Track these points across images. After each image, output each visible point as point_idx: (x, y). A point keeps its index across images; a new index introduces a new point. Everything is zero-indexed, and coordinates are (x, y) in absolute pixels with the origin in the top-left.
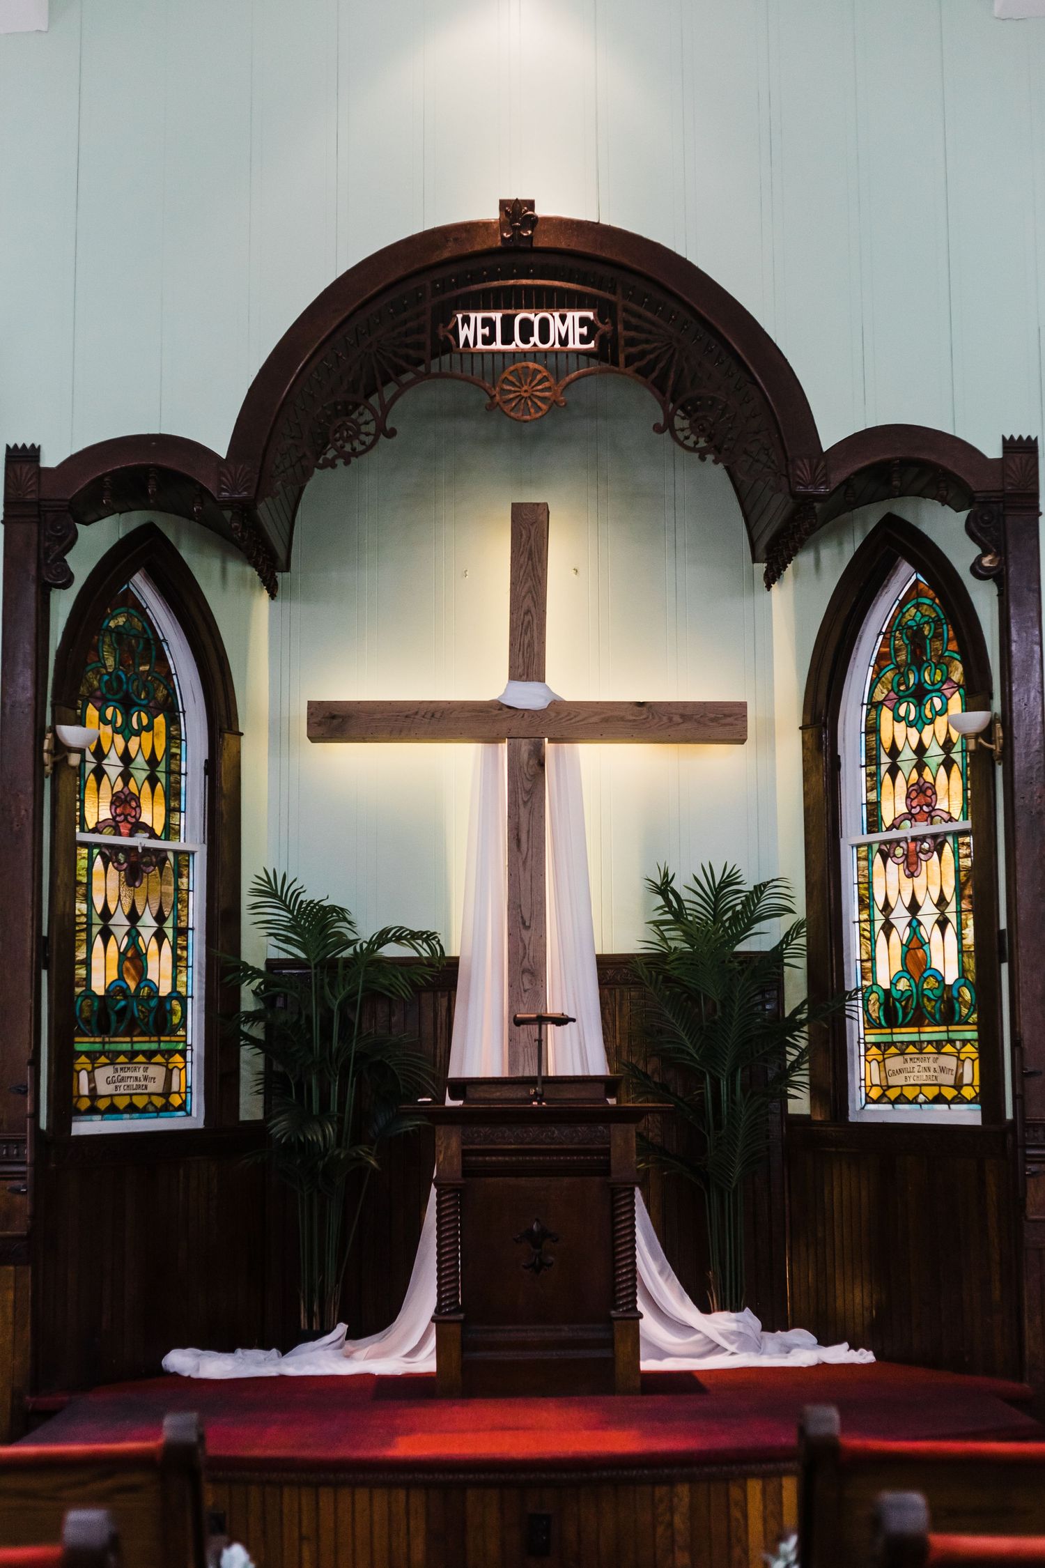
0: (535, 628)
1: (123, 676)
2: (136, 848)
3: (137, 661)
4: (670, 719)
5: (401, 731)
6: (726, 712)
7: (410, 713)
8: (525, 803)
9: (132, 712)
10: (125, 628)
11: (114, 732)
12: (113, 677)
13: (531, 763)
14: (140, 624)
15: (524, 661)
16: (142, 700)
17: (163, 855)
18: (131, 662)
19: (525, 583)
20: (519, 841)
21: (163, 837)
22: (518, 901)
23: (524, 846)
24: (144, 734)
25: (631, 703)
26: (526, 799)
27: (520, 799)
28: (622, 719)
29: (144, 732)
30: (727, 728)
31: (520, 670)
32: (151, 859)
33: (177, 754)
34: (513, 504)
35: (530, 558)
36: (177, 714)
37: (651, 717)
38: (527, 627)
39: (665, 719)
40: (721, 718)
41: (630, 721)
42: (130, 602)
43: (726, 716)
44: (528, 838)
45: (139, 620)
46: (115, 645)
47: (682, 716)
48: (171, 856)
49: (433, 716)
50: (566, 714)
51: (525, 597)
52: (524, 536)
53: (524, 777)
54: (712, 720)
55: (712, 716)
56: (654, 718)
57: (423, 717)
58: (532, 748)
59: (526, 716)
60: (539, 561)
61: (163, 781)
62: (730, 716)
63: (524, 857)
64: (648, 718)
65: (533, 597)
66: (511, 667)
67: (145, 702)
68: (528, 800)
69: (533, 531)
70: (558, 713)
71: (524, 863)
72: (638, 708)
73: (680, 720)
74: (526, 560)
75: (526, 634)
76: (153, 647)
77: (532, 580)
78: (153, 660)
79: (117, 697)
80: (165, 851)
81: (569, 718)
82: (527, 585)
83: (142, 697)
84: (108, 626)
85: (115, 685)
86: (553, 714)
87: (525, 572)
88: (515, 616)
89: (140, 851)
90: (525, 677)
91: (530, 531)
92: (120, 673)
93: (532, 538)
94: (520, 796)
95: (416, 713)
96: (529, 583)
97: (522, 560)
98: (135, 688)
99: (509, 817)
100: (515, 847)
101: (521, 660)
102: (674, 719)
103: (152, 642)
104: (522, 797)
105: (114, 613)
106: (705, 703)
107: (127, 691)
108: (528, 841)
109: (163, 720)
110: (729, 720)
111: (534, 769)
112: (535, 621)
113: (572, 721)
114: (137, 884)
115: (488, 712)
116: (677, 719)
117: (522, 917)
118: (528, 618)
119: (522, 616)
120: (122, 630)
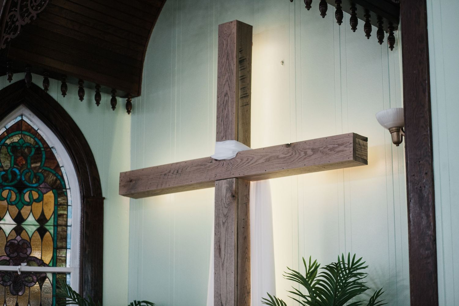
0: (230, 104)
1: (17, 171)
2: (16, 272)
3: (29, 161)
4: (306, 153)
5: (162, 185)
6: (340, 142)
7: (166, 172)
8: (224, 223)
9: (24, 192)
10: (19, 143)
11: (8, 204)
12: (9, 172)
13: (227, 196)
14: (32, 139)
15: (224, 128)
16: (34, 184)
17: (43, 275)
18: (24, 163)
19: (225, 76)
20: (220, 249)
21: (51, 264)
22: (219, 291)
23: (223, 252)
24: (35, 204)
25: (282, 146)
26: (224, 221)
27: (221, 221)
28: (277, 157)
29: (34, 203)
30: (340, 154)
31: (222, 134)
32: (33, 278)
33: (65, 214)
34: (219, 25)
35: (227, 59)
36: (64, 190)
37: (294, 154)
38: (226, 105)
39: (303, 154)
40: (336, 148)
41: (281, 158)
42: (24, 128)
43: (339, 145)
44: (225, 247)
45: (31, 137)
46: (11, 154)
47: (313, 150)
48: (50, 276)
49: (177, 172)
50: (246, 159)
51: (225, 85)
52: (225, 45)
53: (223, 206)
54: (331, 150)
55: (331, 146)
56: (296, 154)
57: (173, 174)
58: (228, 186)
59: (224, 165)
60: (232, 59)
61: (52, 231)
62: (342, 144)
63: (223, 261)
64: (292, 154)
65: (229, 84)
66: (217, 133)
67: (35, 185)
68: (225, 221)
69: (229, 40)
70: (242, 160)
71: (223, 264)
72: (287, 149)
73: (312, 153)
74: (225, 60)
75: (225, 109)
76: (44, 153)
77: (228, 73)
78: (44, 160)
79: (13, 183)
80: (45, 273)
81: (248, 162)
82: (226, 77)
83: (34, 182)
84: (4, 143)
85: (10, 177)
86: (239, 160)
87: (225, 68)
88: (219, 98)
89: (19, 273)
90: (224, 139)
91: (228, 41)
92: (14, 169)
93: (229, 46)
94: (221, 219)
95: (170, 172)
96: (227, 75)
97: (223, 61)
98: (27, 177)
99: (215, 234)
100: (218, 254)
101: (222, 127)
102: (308, 153)
103: (42, 149)
104: (222, 219)
105: (10, 135)
106: (326, 138)
107: (21, 179)
108: (225, 249)
109: (53, 195)
110: (341, 148)
111: (229, 200)
112: (230, 99)
113: (250, 163)
114: (20, 293)
115: (205, 165)
116: (310, 152)
117: (221, 303)
118: (226, 98)
119: (223, 98)
120: (18, 145)
